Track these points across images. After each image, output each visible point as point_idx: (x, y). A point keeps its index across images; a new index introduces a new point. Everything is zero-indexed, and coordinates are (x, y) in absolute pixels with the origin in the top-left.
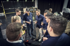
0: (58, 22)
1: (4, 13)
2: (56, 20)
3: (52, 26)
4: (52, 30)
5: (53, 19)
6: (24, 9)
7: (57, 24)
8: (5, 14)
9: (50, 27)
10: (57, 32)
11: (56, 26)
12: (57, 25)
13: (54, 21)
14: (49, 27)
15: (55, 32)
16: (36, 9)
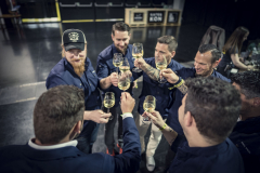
3: (193, 109)
5: (195, 88)
6: (127, 11)
7: (206, 104)
8: (60, 25)
9: (189, 114)
10: (209, 131)
11: (206, 111)
12: (206, 107)
14: (185, 113)
15: (203, 129)
16: (176, 15)
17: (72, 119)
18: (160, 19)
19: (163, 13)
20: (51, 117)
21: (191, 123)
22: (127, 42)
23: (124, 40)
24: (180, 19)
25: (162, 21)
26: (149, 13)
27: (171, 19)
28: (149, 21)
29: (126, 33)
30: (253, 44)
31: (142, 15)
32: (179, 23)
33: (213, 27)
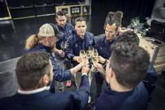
0: (125, 58)
1: (10, 18)
2: (122, 55)
3: (114, 66)
4: (114, 76)
6: (57, 8)
8: (12, 21)
9: (111, 69)
13: (117, 55)
14: (109, 68)
15: (120, 80)
16: (87, 8)
17: (38, 73)
18: (78, 11)
19: (80, 7)
20: (23, 71)
21: (112, 76)
22: (65, 21)
23: (63, 20)
24: (90, 10)
25: (80, 13)
26: (71, 8)
27: (85, 11)
28: (71, 13)
29: (64, 16)
30: (133, 20)
31: (67, 10)
32: (90, 13)
33: (110, 13)
